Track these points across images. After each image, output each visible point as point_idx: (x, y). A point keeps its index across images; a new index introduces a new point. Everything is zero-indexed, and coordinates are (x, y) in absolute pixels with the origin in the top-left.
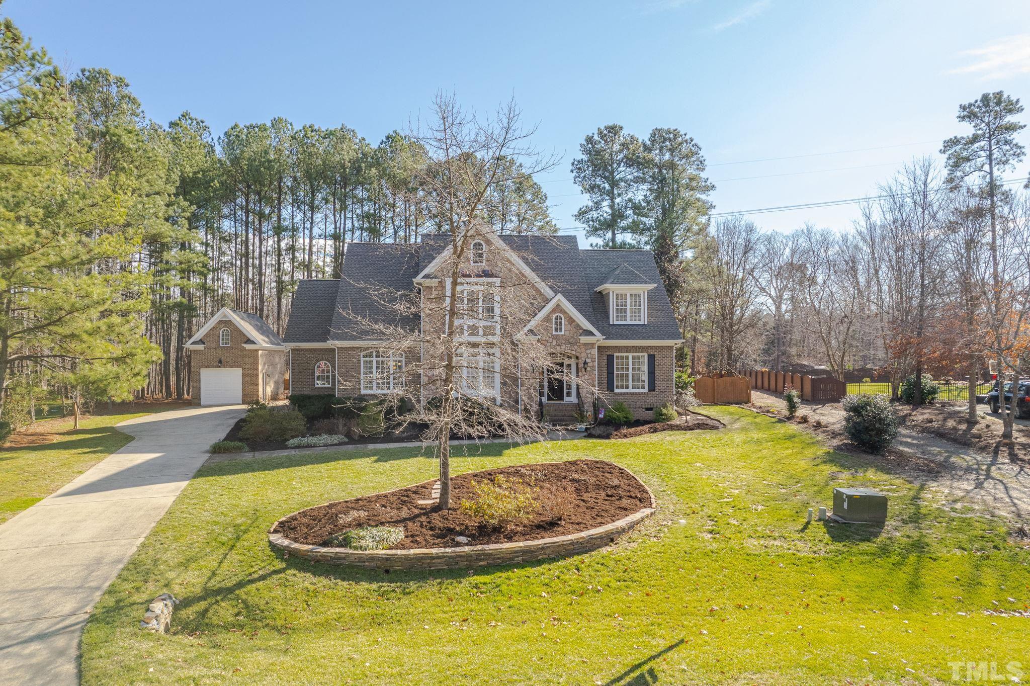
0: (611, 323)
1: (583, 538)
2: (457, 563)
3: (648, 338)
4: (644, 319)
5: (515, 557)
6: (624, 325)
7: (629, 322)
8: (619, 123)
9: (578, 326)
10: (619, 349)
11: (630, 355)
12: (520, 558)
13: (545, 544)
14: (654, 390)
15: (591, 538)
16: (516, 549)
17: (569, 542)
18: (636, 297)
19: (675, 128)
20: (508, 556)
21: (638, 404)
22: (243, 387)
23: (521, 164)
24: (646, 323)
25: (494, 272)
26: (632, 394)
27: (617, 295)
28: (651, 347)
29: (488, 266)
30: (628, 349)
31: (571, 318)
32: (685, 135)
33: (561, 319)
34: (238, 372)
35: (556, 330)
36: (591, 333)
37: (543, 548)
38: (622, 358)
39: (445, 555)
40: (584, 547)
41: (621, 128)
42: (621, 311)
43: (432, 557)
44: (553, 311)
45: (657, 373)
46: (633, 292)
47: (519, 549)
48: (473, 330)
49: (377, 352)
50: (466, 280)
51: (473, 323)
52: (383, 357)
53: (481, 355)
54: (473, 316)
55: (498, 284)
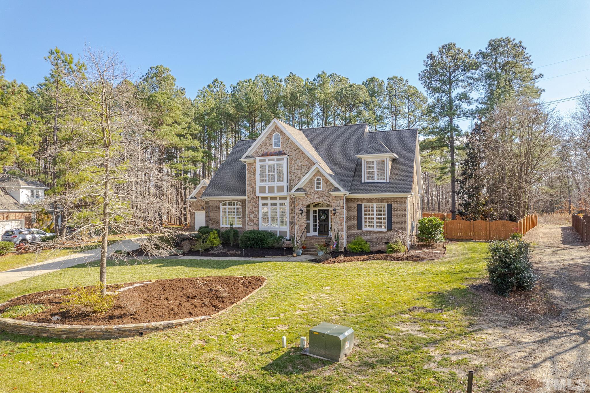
0: (363, 182)
1: (111, 329)
2: (32, 333)
3: (385, 192)
4: (387, 178)
5: (62, 335)
6: (371, 183)
7: (376, 181)
8: (453, 42)
9: (331, 185)
10: (366, 200)
11: (375, 205)
12: (65, 336)
13: (82, 329)
14: (392, 230)
15: (119, 330)
16: (63, 329)
17: (99, 330)
18: (381, 163)
19: (506, 37)
20: (58, 333)
21: (380, 239)
23: (407, 80)
24: (388, 181)
25: (285, 151)
26: (375, 232)
27: (367, 162)
28: (389, 199)
29: (282, 148)
30: (372, 200)
31: (326, 179)
32: (514, 40)
33: (320, 180)
35: (317, 188)
36: (336, 189)
37: (80, 332)
38: (369, 206)
39: (27, 326)
40: (112, 335)
41: (454, 45)
42: (371, 174)
43: (21, 327)
44: (315, 175)
45: (394, 217)
46: (379, 160)
47: (65, 330)
48: (271, 189)
49: (229, 203)
50: (275, 157)
51: (271, 184)
52: (231, 205)
53: (278, 204)
54: (271, 180)
55: (285, 159)
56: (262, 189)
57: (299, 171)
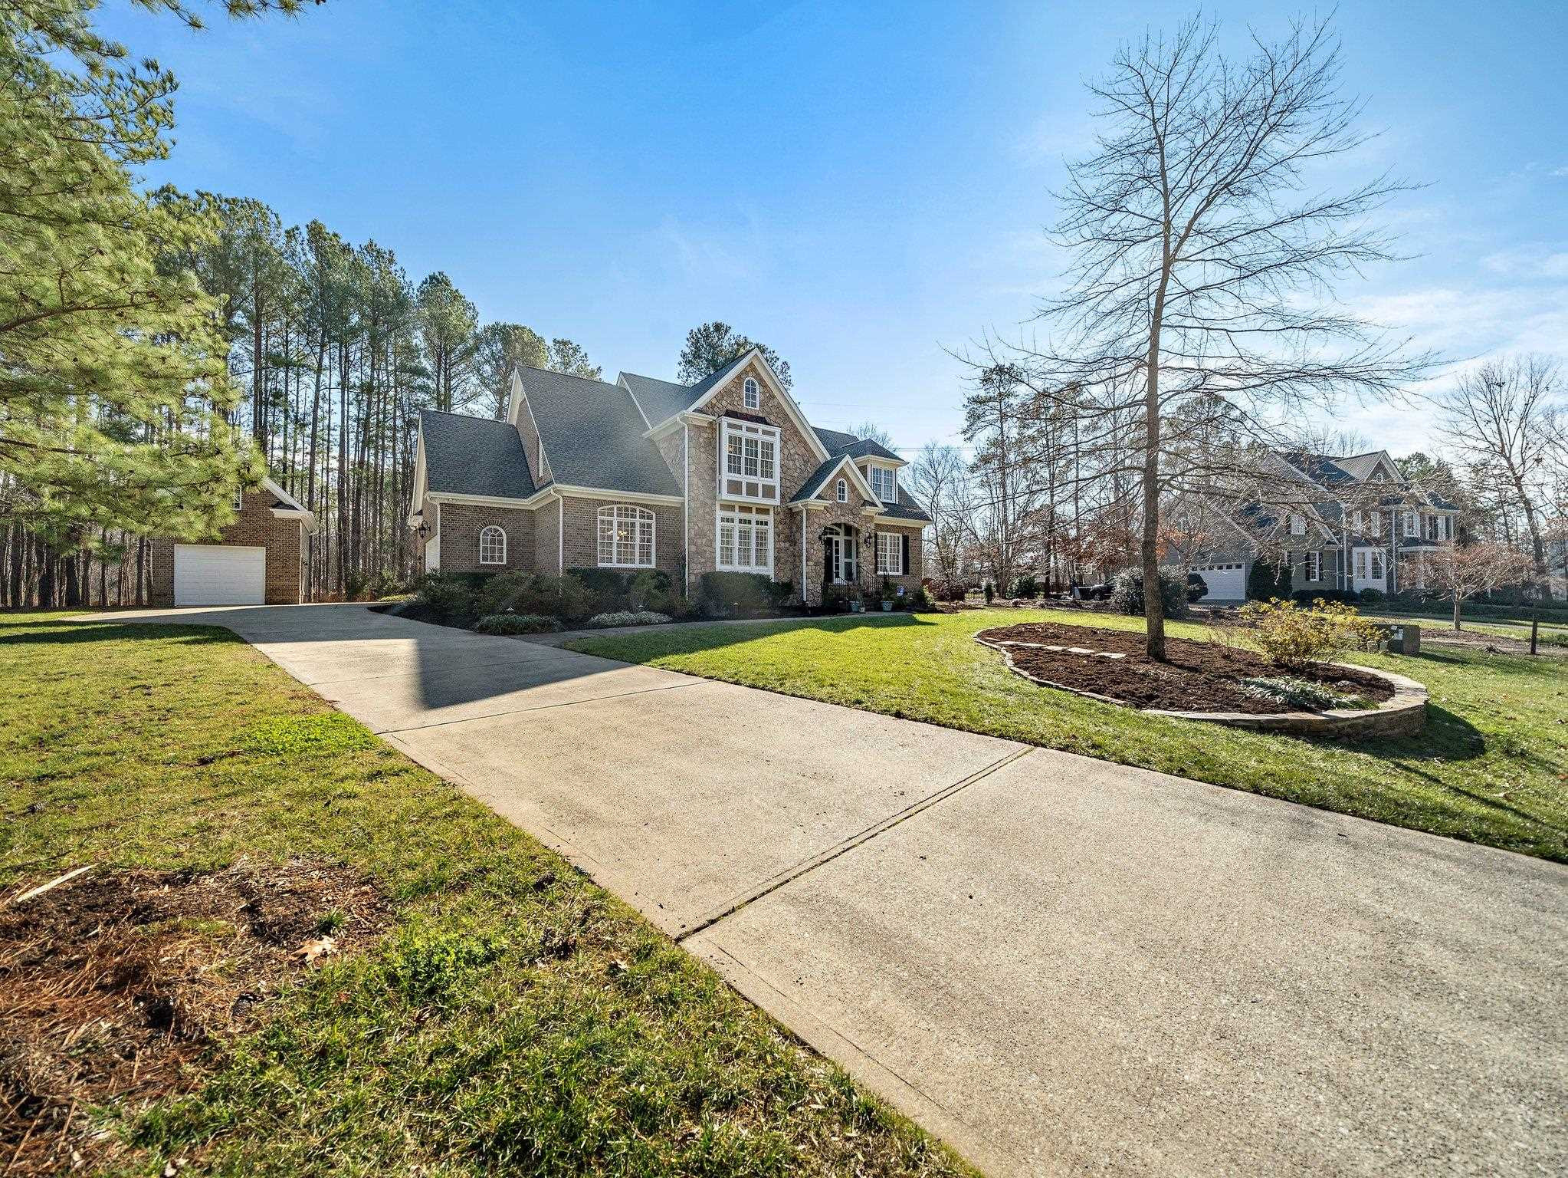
4: (895, 499)
9: (859, 496)
10: (881, 527)
11: (890, 536)
14: (908, 573)
18: (888, 474)
22: (268, 577)
24: (897, 503)
25: (768, 420)
26: (891, 577)
27: (873, 468)
28: (906, 528)
29: (762, 412)
30: (888, 528)
31: (853, 485)
33: (843, 485)
34: (259, 554)
35: (839, 498)
36: (873, 504)
38: (883, 537)
42: (877, 488)
44: (838, 475)
45: (910, 555)
46: (887, 469)
48: (752, 490)
49: (619, 509)
50: (745, 424)
51: (752, 479)
52: (627, 516)
53: (754, 522)
54: (751, 472)
55: (778, 435)
56: (735, 488)
57: (791, 463)
